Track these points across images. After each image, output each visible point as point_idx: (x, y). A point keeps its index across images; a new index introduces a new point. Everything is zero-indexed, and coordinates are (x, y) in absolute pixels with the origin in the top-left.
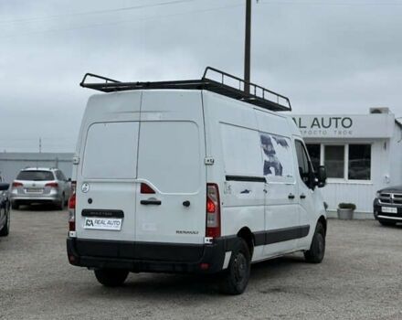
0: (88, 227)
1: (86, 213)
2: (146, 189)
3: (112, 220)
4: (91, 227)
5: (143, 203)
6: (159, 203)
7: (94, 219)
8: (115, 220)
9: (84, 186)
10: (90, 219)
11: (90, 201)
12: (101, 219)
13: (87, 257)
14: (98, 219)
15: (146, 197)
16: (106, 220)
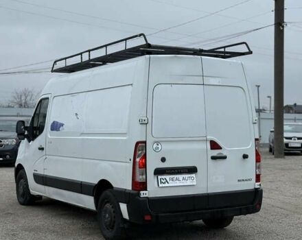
0: (164, 185)
1: (159, 172)
2: (214, 146)
3: (186, 176)
4: (166, 185)
5: (214, 158)
6: (225, 158)
7: (168, 177)
8: (189, 175)
9: (155, 146)
10: (163, 177)
11: (163, 160)
12: (175, 176)
13: (163, 214)
14: (172, 176)
15: (216, 153)
16: (180, 177)
